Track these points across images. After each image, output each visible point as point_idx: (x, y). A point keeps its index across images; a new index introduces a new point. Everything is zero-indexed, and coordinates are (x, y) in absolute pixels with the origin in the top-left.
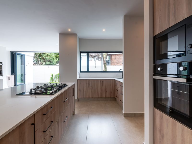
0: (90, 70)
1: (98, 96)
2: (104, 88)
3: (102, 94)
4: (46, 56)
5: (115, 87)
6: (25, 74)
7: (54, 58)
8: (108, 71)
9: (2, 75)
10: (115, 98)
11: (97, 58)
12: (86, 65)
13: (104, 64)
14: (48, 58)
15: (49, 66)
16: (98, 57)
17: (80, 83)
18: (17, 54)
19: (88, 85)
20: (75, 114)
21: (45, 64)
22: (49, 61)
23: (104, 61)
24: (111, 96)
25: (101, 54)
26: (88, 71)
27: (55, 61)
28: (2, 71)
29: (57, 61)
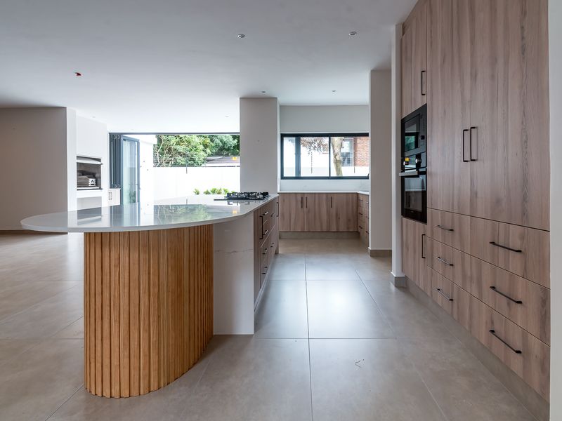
0: (302, 175)
1: (321, 226)
2: (333, 211)
3: (329, 222)
4: (178, 144)
5: (357, 208)
6: (139, 188)
7: (198, 147)
8: (344, 175)
9: (100, 189)
10: (357, 232)
11: (315, 147)
12: (294, 166)
13: (336, 162)
14: (181, 148)
16: (319, 145)
18: (125, 140)
19: (300, 204)
20: (280, 253)
21: (176, 165)
22: (184, 155)
23: (335, 156)
24: (348, 228)
25: (328, 138)
26: (298, 178)
27: (202, 155)
28: (100, 178)
29: (206, 155)
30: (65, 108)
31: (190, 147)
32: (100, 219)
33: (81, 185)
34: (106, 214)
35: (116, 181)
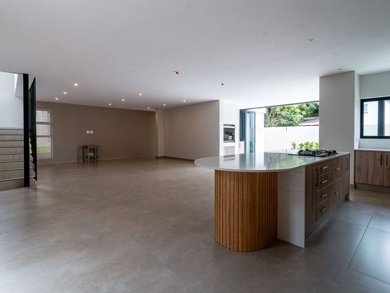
4: (281, 110)
6: (255, 141)
7: (296, 111)
9: (234, 141)
12: (376, 122)
14: (283, 113)
15: (288, 127)
17: (361, 157)
18: (247, 113)
19: (379, 162)
20: (350, 199)
21: (280, 125)
22: (285, 118)
26: (380, 137)
27: (299, 117)
28: (234, 135)
29: (302, 116)
30: (219, 100)
31: (290, 111)
32: (234, 159)
33: (226, 139)
34: (237, 159)
35: (243, 138)
